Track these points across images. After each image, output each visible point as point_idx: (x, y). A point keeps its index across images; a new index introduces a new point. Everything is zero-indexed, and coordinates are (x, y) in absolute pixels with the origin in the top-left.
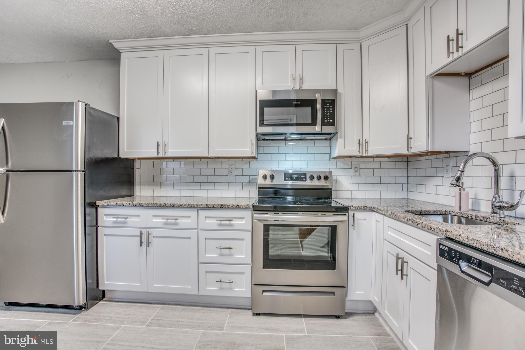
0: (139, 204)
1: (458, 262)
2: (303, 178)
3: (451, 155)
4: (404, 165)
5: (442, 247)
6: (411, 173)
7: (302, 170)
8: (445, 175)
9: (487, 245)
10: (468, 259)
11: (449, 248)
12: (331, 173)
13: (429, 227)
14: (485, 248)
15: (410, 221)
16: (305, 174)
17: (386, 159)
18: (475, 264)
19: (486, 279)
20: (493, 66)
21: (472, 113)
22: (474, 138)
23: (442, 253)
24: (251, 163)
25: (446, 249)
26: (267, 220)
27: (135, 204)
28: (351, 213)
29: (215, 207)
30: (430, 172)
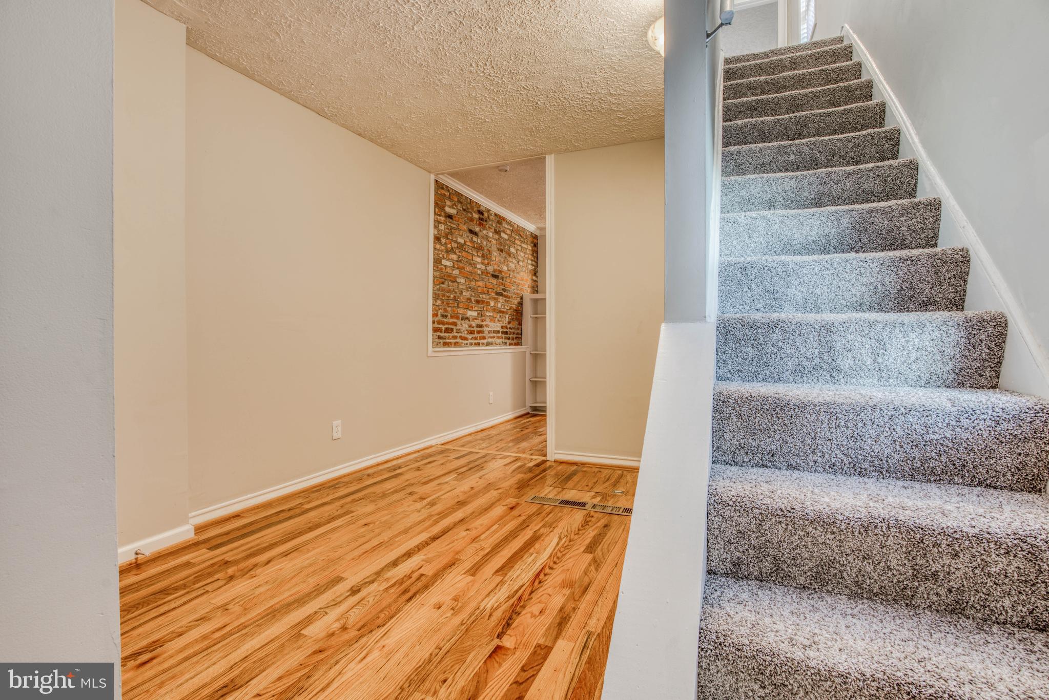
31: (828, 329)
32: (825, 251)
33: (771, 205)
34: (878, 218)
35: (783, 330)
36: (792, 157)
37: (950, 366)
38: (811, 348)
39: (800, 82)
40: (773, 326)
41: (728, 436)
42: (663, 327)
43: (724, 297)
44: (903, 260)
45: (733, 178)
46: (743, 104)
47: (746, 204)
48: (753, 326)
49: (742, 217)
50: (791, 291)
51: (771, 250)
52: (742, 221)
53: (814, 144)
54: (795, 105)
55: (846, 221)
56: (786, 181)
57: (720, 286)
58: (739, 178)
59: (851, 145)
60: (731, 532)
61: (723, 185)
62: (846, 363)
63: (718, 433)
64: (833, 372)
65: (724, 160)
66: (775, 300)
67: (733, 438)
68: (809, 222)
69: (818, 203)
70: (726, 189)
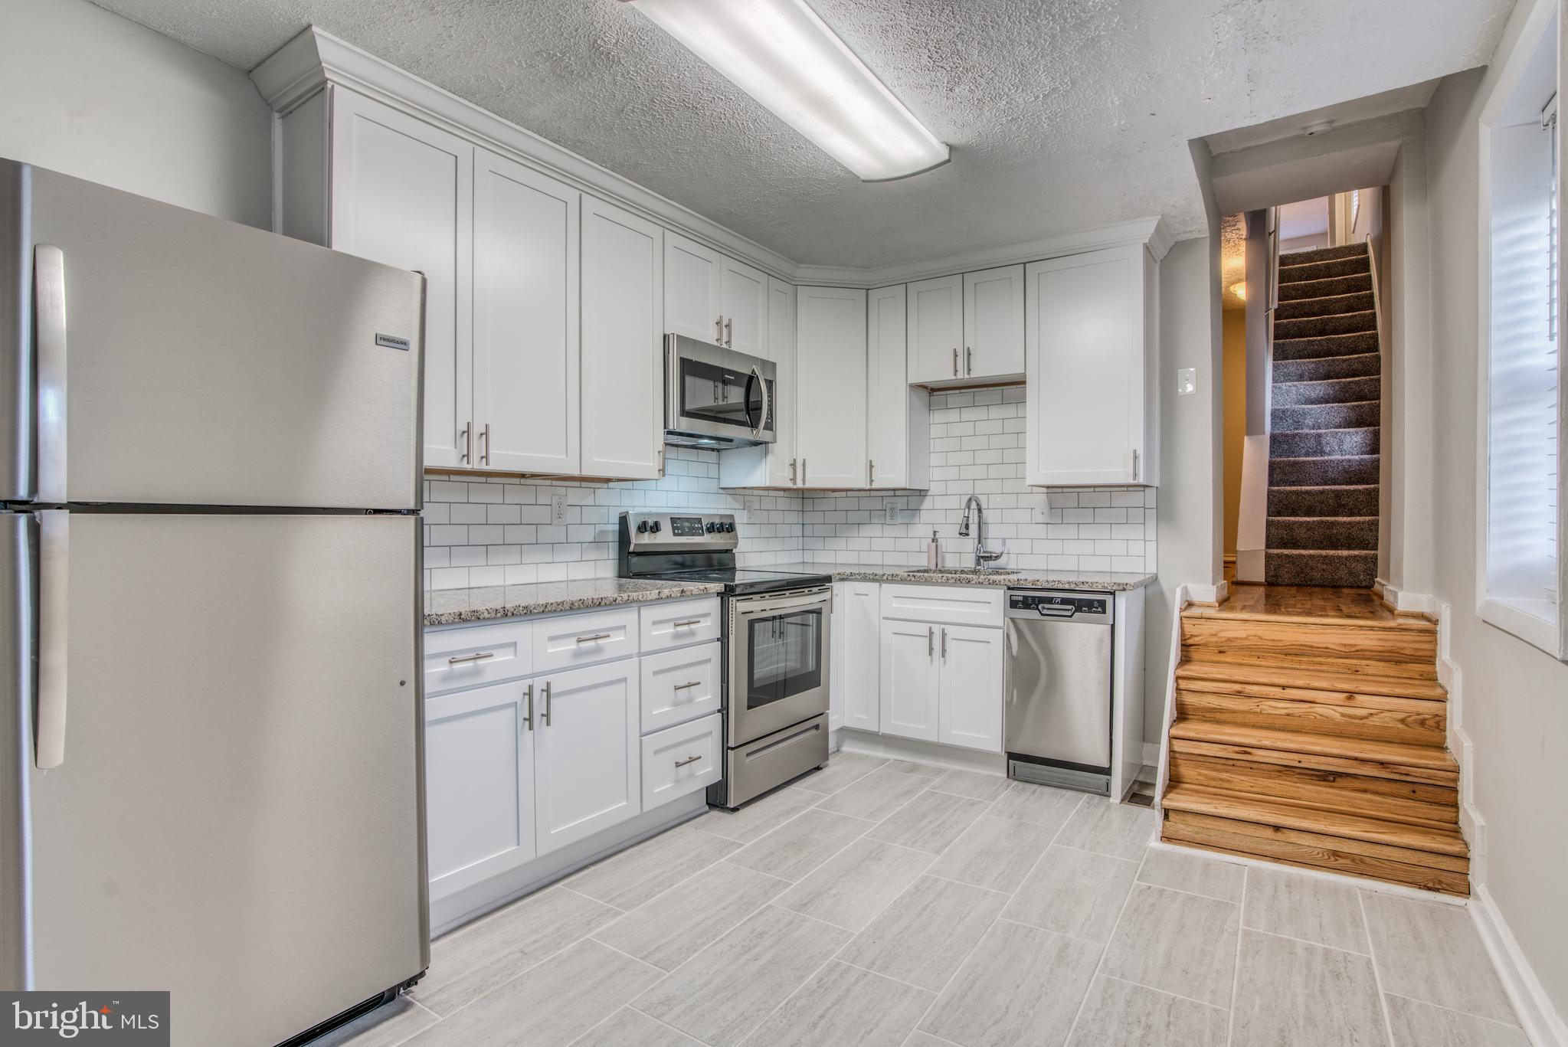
0: (521, 608)
1: (1037, 607)
2: (698, 528)
3: (897, 493)
4: (797, 504)
5: (1014, 598)
6: (810, 518)
7: (681, 511)
8: (888, 521)
9: (1069, 583)
10: (1050, 600)
11: (1023, 596)
12: (732, 516)
13: (991, 581)
14: (1067, 586)
15: (953, 580)
16: (699, 521)
17: (781, 493)
18: (1058, 603)
19: (1069, 613)
20: (962, 391)
21: (932, 441)
22: (936, 474)
23: (1014, 604)
24: (598, 492)
25: (1021, 599)
26: (752, 612)
27: (513, 610)
28: (836, 586)
29: (673, 595)
30: (854, 517)
31: (1319, 435)
32: (1327, 402)
33: (1301, 378)
34: (1353, 386)
35: (1300, 437)
36: (1316, 347)
37: (1369, 448)
38: (1313, 443)
39: (1329, 290)
40: (1294, 436)
41: (1275, 476)
42: (1246, 437)
43: (1274, 424)
44: (1357, 406)
45: (1279, 362)
46: (1288, 305)
47: (1287, 378)
48: (1287, 436)
49: (1285, 386)
50: (1307, 421)
51: (1299, 402)
52: (1284, 388)
53: (1329, 339)
54: (1325, 309)
55: (1337, 388)
56: (1309, 364)
57: (1272, 420)
58: (1283, 362)
59: (1350, 341)
60: (1276, 501)
61: (1274, 366)
62: (1327, 449)
63: (1271, 475)
64: (1322, 453)
65: (1274, 348)
66: (1298, 424)
67: (1277, 477)
68: (1319, 388)
69: (1327, 377)
70: (1275, 368)
